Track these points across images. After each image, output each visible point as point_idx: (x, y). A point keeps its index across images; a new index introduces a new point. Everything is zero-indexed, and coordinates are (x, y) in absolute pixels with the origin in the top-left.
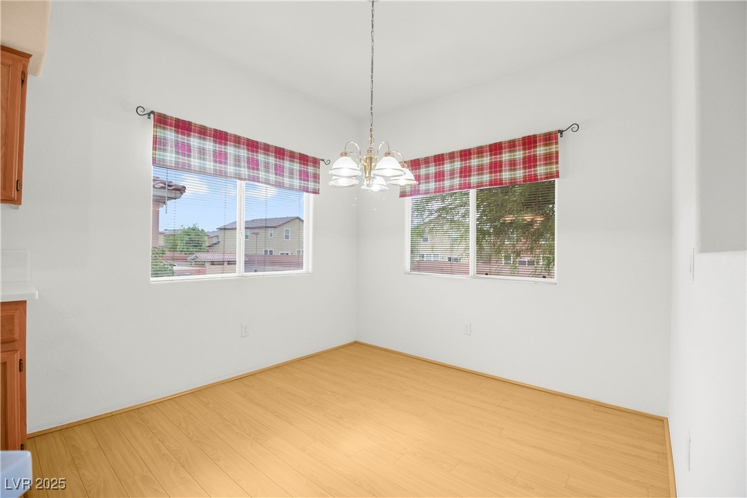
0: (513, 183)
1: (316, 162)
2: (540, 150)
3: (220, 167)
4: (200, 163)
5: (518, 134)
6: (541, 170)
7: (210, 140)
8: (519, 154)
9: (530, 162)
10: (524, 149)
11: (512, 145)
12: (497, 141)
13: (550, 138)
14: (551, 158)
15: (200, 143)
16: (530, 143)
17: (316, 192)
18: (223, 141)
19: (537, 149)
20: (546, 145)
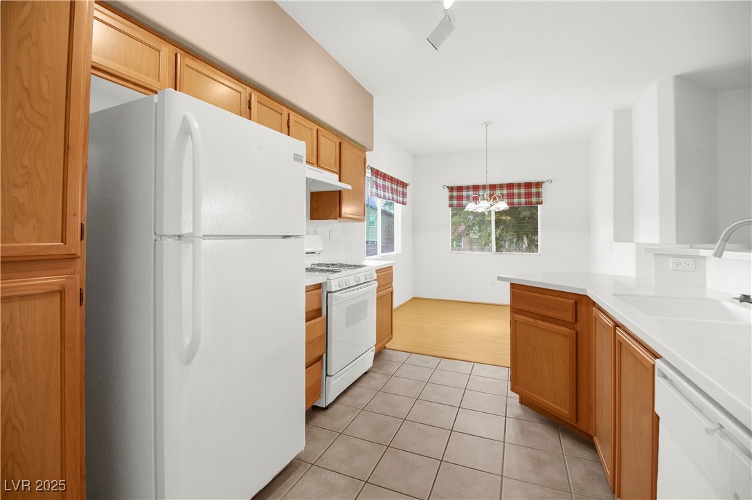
0: (519, 204)
1: (404, 185)
2: (534, 190)
5: (523, 180)
6: (534, 200)
8: (523, 191)
9: (528, 195)
10: (525, 188)
11: (519, 185)
12: (511, 182)
13: (539, 185)
14: (538, 195)
16: (528, 186)
17: (403, 203)
19: (532, 189)
20: (536, 188)
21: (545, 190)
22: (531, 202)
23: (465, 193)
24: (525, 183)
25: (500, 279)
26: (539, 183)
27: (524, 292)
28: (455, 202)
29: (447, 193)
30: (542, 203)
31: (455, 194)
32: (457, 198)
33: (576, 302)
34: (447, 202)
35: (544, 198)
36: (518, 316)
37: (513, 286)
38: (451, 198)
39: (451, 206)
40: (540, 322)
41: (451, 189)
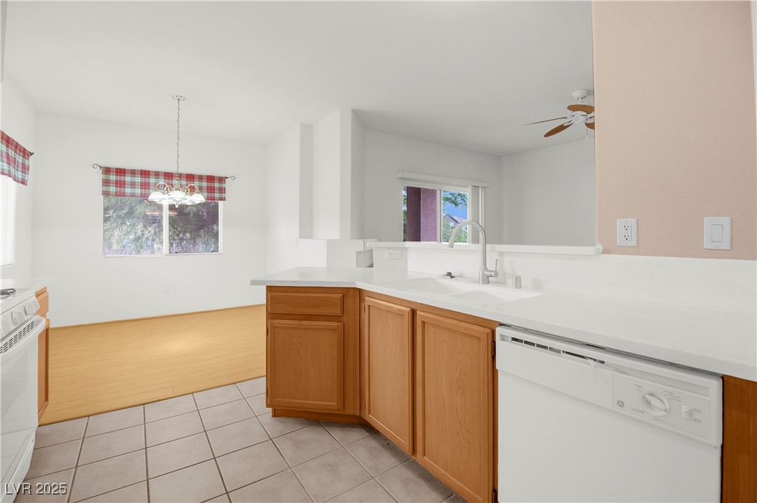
1: (25, 153)
2: (217, 185)
6: (217, 195)
9: (211, 190)
10: (208, 182)
11: (201, 178)
13: (222, 180)
14: (222, 190)
16: (211, 179)
19: (214, 185)
20: (219, 183)
21: (228, 185)
22: (214, 197)
23: (128, 179)
24: (208, 176)
25: (254, 283)
26: (222, 178)
27: (284, 294)
28: (113, 189)
29: (99, 176)
30: (224, 200)
31: (113, 177)
32: (116, 183)
33: (343, 296)
34: (99, 188)
35: (228, 195)
36: (277, 322)
37: (270, 289)
38: (106, 183)
39: (106, 194)
40: (305, 323)
41: (107, 171)
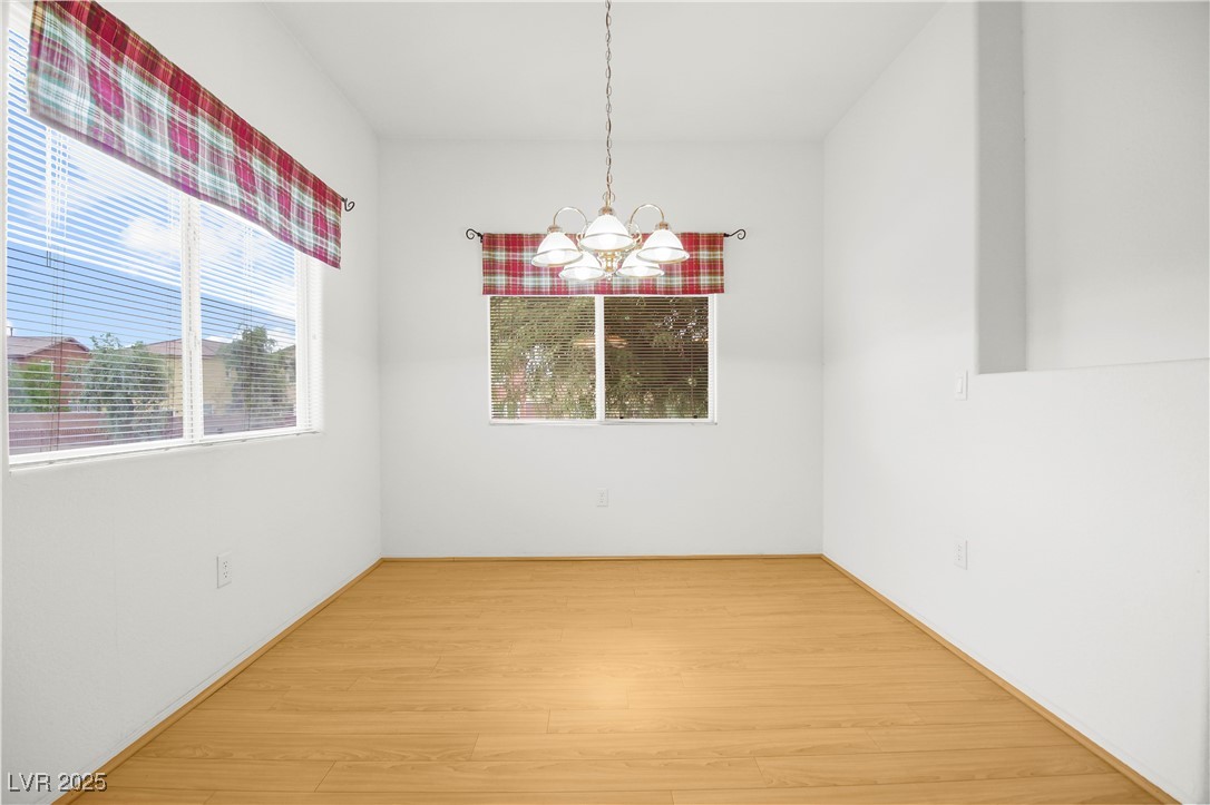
1: (337, 201)
2: (704, 255)
3: (183, 165)
4: (143, 144)
6: (704, 280)
7: (163, 89)
13: (715, 241)
14: (715, 267)
15: (141, 90)
18: (190, 103)
19: (701, 252)
20: (709, 249)
21: (731, 253)
22: (697, 286)
26: (715, 236)
28: (501, 280)
29: (475, 253)
30: (722, 291)
31: (501, 256)
32: (507, 268)
34: (477, 279)
35: (730, 277)
38: (490, 267)
39: (489, 289)
41: (490, 241)
